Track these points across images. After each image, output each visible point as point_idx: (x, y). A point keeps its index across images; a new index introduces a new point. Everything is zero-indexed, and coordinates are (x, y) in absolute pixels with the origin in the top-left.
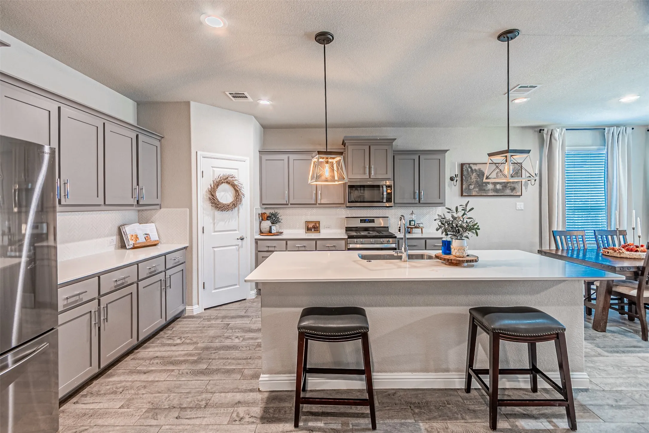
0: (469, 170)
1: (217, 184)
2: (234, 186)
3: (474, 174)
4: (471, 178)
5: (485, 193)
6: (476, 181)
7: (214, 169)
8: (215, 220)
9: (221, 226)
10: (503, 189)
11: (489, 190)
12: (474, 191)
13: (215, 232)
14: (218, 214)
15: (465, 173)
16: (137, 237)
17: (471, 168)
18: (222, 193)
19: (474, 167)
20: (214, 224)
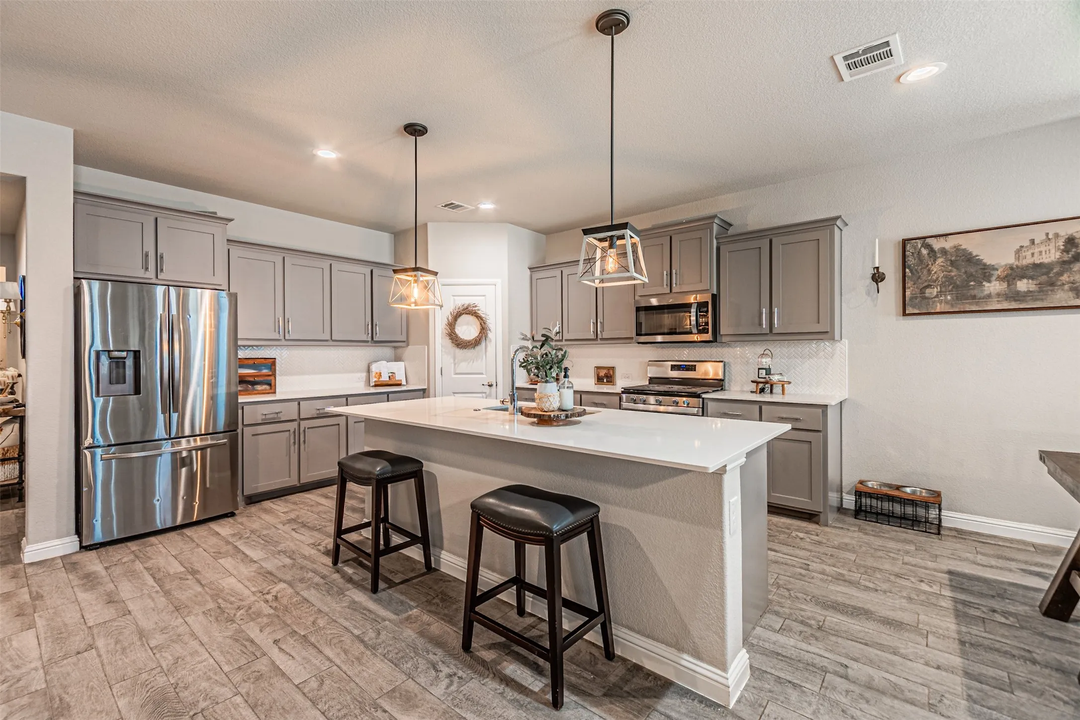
0: (924, 252)
1: (457, 316)
2: (478, 317)
3: (940, 261)
4: (929, 271)
5: (977, 304)
6: (945, 277)
7: (455, 297)
8: (456, 361)
9: (463, 367)
10: (1041, 291)
11: (989, 296)
12: (941, 302)
13: (456, 374)
14: (460, 352)
15: (911, 261)
16: (380, 375)
17: (929, 247)
18: (465, 327)
19: (937, 244)
20: (455, 364)
